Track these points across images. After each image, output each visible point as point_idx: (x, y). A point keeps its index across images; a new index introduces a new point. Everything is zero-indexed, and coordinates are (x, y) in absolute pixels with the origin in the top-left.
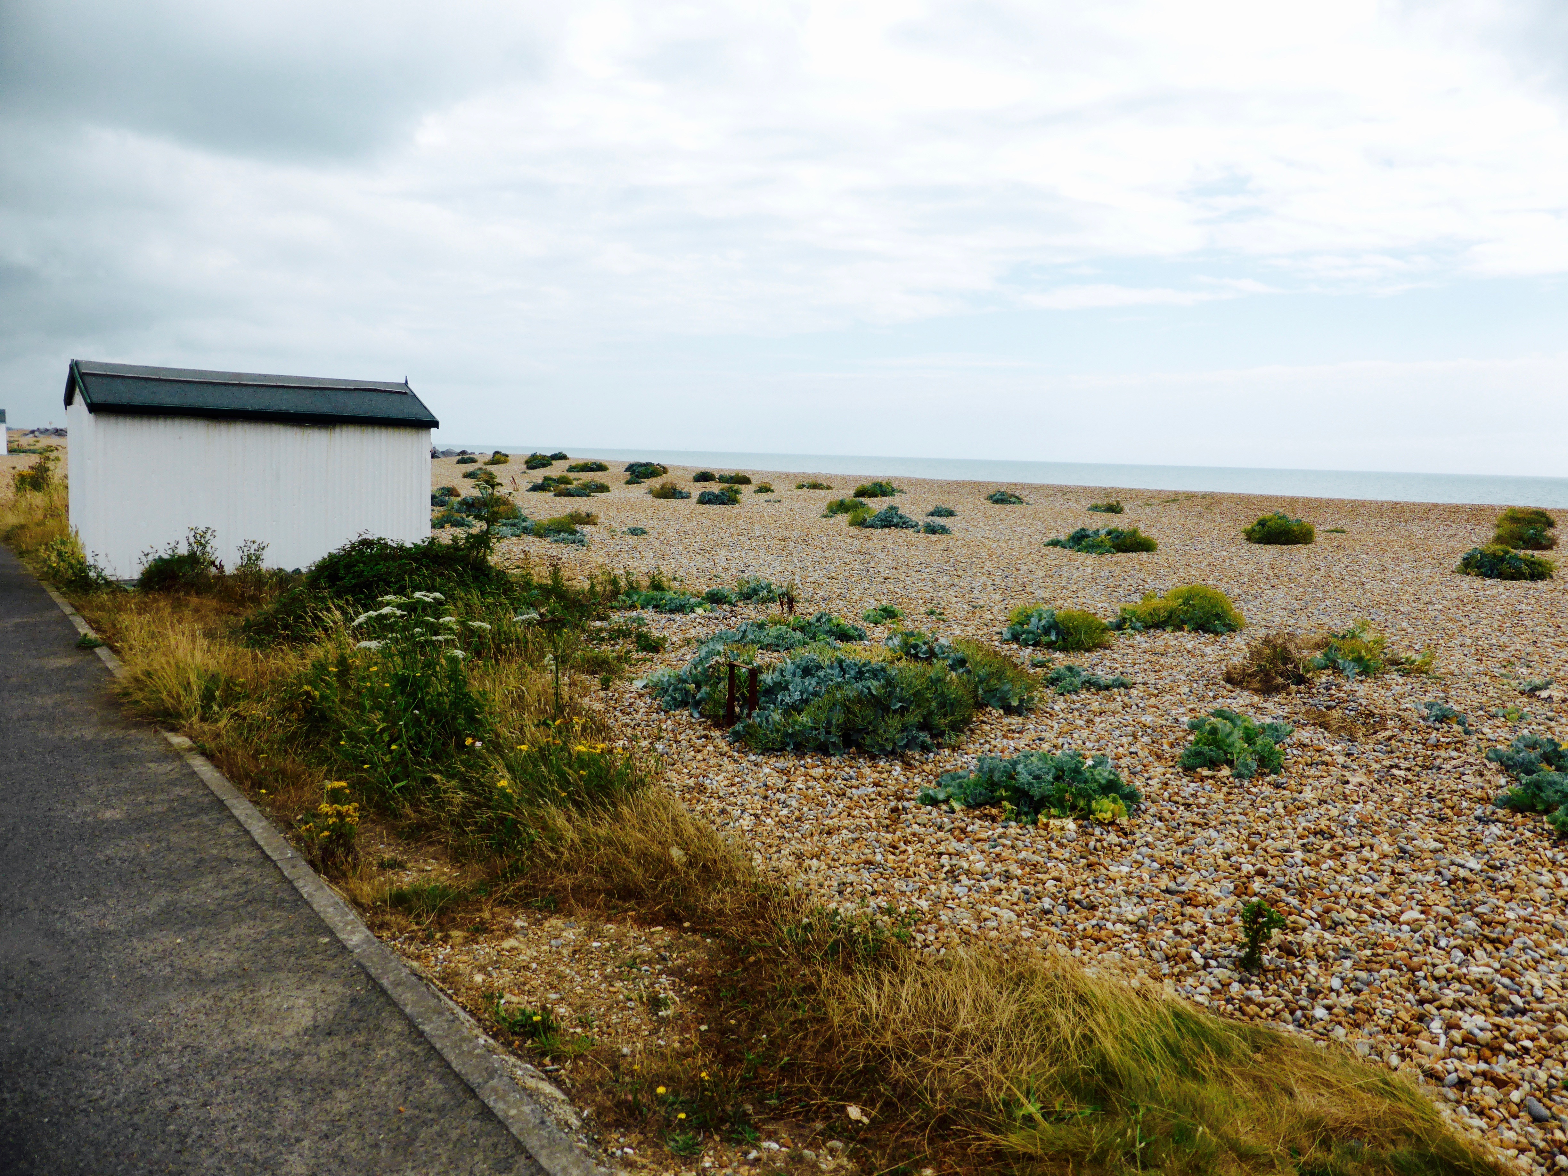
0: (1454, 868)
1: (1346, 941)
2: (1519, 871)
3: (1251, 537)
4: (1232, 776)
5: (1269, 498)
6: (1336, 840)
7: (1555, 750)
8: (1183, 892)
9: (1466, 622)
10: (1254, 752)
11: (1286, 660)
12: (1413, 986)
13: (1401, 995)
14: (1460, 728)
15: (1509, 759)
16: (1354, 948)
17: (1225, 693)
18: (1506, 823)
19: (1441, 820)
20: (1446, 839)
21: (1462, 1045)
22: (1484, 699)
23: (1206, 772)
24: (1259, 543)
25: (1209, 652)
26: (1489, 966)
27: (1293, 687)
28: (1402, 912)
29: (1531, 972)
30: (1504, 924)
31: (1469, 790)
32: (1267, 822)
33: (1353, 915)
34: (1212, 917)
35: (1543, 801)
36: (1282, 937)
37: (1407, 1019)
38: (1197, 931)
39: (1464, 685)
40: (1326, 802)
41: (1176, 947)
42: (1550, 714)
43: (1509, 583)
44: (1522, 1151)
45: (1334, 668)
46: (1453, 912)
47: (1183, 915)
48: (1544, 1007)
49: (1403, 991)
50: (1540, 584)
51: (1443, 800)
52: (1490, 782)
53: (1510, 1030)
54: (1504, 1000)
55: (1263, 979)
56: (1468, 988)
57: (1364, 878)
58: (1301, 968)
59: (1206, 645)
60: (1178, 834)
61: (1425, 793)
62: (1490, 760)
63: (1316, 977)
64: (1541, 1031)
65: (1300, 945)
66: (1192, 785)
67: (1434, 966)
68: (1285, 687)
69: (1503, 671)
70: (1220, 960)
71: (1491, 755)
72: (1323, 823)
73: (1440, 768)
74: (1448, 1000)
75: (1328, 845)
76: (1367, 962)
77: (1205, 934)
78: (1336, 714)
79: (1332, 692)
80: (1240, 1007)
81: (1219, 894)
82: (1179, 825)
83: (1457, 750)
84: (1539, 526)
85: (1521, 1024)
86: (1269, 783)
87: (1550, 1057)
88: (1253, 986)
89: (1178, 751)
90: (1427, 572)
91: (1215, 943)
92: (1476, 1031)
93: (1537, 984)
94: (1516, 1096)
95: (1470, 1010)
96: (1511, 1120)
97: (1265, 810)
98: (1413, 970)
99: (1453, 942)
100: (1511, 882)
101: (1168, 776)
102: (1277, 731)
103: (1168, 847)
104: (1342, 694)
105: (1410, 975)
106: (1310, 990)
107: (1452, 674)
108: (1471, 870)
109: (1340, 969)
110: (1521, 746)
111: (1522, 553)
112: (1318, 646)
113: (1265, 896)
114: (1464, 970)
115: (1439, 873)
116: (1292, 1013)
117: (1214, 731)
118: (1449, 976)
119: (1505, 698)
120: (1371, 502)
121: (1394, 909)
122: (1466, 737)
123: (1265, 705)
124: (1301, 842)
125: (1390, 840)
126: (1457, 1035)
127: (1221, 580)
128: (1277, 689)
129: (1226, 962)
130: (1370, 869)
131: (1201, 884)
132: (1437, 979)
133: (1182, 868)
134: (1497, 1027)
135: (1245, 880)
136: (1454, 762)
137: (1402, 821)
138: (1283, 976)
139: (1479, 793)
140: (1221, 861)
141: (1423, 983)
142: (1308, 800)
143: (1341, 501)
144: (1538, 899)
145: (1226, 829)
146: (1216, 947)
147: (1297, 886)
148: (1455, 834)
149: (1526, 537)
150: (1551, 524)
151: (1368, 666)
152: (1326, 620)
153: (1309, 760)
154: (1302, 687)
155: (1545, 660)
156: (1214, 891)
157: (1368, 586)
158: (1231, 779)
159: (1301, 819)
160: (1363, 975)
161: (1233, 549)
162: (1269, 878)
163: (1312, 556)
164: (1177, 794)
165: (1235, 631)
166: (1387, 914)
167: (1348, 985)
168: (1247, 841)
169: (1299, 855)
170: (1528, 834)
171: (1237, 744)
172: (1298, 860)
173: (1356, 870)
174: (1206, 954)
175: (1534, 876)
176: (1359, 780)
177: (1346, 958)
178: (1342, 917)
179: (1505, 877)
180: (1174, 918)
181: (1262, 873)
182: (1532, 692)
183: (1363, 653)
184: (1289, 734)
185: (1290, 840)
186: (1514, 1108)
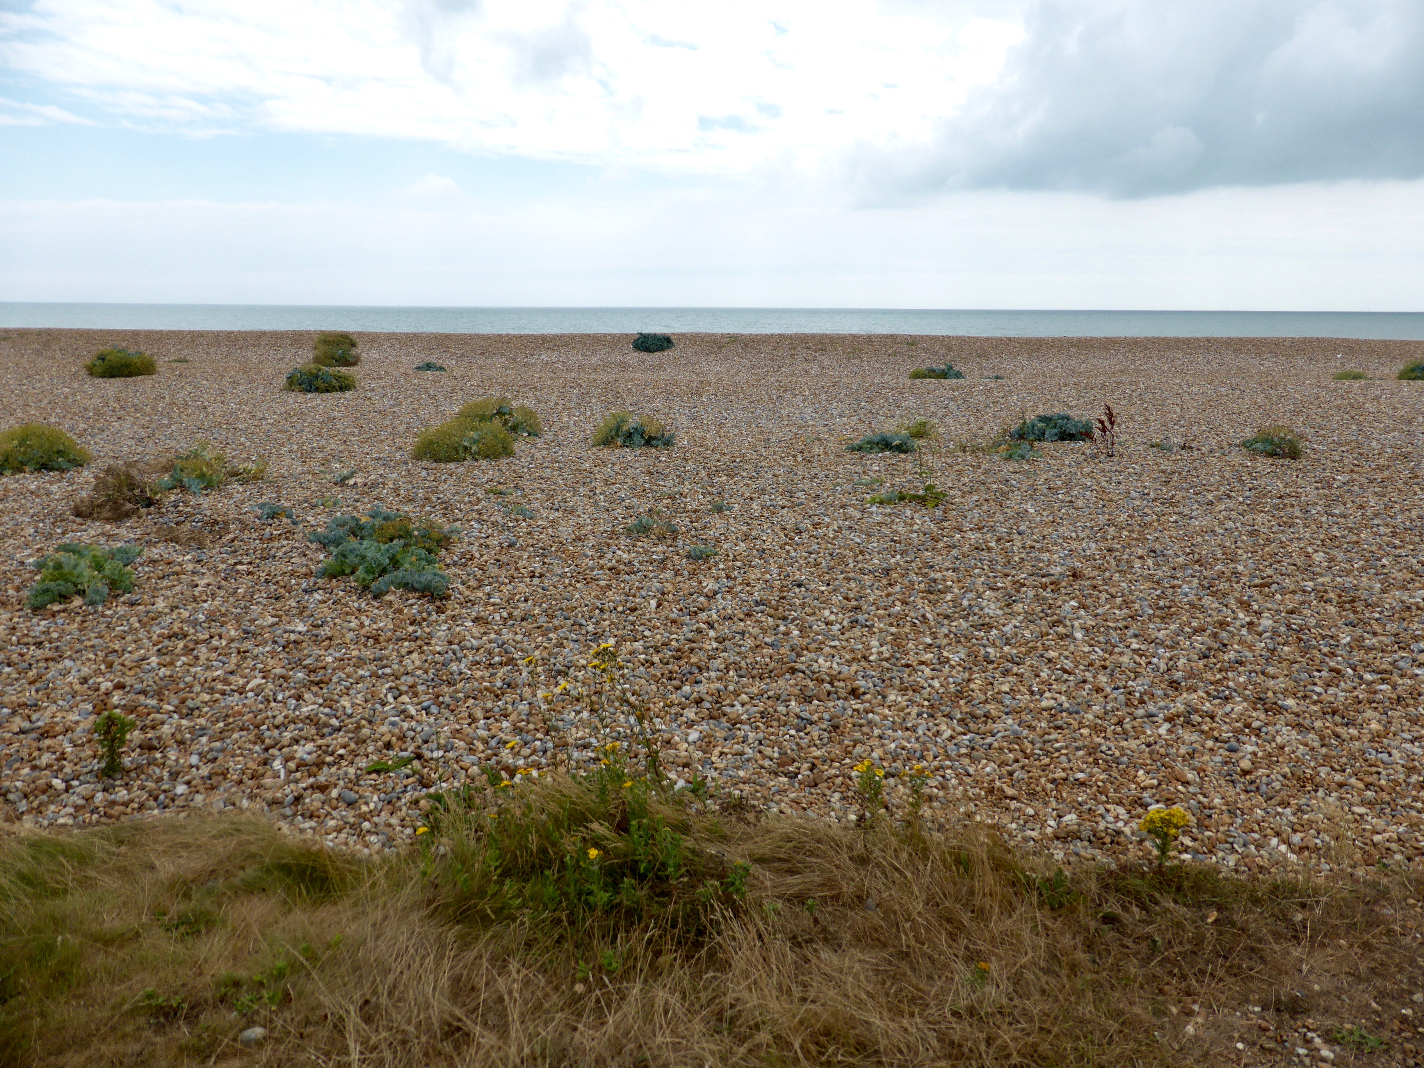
0: (286, 635)
1: (202, 721)
2: (335, 624)
3: (91, 372)
4: (85, 604)
5: (110, 333)
6: (188, 638)
7: (357, 524)
8: (39, 728)
9: (293, 431)
10: (104, 577)
11: (132, 486)
12: (260, 739)
13: (250, 750)
14: (289, 521)
15: (325, 538)
16: (209, 724)
17: (75, 527)
18: (325, 589)
19: (277, 599)
20: (280, 613)
21: (297, 771)
22: (309, 493)
23: (56, 607)
24: (102, 377)
25: (55, 490)
26: (314, 703)
27: (144, 510)
28: (248, 683)
29: (346, 697)
30: (324, 668)
31: (296, 569)
32: (124, 638)
33: (206, 697)
34: (71, 741)
35: (350, 566)
36: (142, 737)
37: (255, 767)
38: (56, 760)
39: (292, 485)
40: (177, 608)
41: (34, 782)
42: (356, 497)
43: (324, 395)
44: (340, 831)
45: (182, 486)
46: (287, 670)
47: (39, 749)
48: (353, 720)
49: (251, 746)
50: (348, 394)
51: (277, 582)
52: (312, 560)
53: (328, 746)
54: (326, 725)
55: (127, 779)
56: (301, 725)
57: (215, 663)
58: (162, 758)
59: (51, 483)
60: (31, 674)
61: (263, 580)
62: (311, 542)
63: (177, 760)
64: (350, 739)
65: (159, 738)
66: (43, 623)
67: (274, 717)
68: (135, 512)
69: (322, 468)
70: (82, 778)
71: (312, 538)
72: (176, 627)
73: (275, 557)
74: (285, 741)
75: (181, 644)
76: (221, 733)
77: (65, 759)
78: (186, 527)
79: (181, 508)
80: (105, 813)
81: (77, 718)
82: (30, 665)
83: (287, 539)
84: (346, 347)
85: (336, 739)
86: (124, 603)
87: (358, 755)
88: (117, 789)
89: (26, 593)
90: (260, 392)
91: (76, 765)
92: (305, 756)
93: (347, 704)
94: (334, 793)
95: (303, 742)
96: (333, 812)
97: (122, 628)
98: (258, 727)
99: (287, 694)
100: (330, 634)
101: (16, 620)
102: (127, 553)
103: (19, 689)
104: (189, 509)
105: (256, 731)
106: (171, 774)
107: (283, 477)
108: (300, 633)
109: (198, 746)
110: (334, 526)
111: (331, 370)
112: (165, 469)
113: (125, 705)
114: (297, 713)
115: (275, 642)
116: (156, 799)
117: (58, 566)
118: (287, 721)
119: (324, 490)
120: (208, 332)
121: (241, 681)
122: (294, 527)
123: (117, 531)
124: (156, 648)
125: (236, 626)
126: (292, 765)
127: (64, 417)
128: (128, 515)
129: (88, 778)
130: (219, 655)
131: (58, 714)
132: (277, 727)
133: (36, 705)
134: (320, 747)
135: (103, 697)
136: (284, 549)
137: (246, 607)
138: (145, 770)
139: (304, 570)
140: (77, 687)
141: (267, 734)
142: (160, 610)
143: (181, 332)
144: (348, 641)
145: (82, 656)
146: (78, 767)
147: (155, 687)
148: (287, 607)
149: (336, 356)
150: (354, 345)
151: (210, 481)
152: (173, 444)
153: (161, 574)
154: (152, 508)
155: (352, 454)
156: (73, 717)
157: (210, 410)
158: (84, 608)
159: (155, 628)
160: (218, 744)
161: (76, 385)
162: (128, 689)
163: (157, 385)
164: (27, 635)
165: (82, 466)
166: (235, 688)
167: (205, 757)
168: (104, 661)
169: (154, 660)
170: (341, 593)
171: (85, 573)
172: (154, 665)
173: (208, 659)
174: (67, 777)
175: (346, 624)
176: (206, 581)
177: (202, 736)
178: (198, 702)
179: (326, 631)
180: (30, 755)
181: (120, 686)
182: (342, 482)
183: (205, 469)
184: (139, 554)
185: (148, 649)
186: (335, 802)
